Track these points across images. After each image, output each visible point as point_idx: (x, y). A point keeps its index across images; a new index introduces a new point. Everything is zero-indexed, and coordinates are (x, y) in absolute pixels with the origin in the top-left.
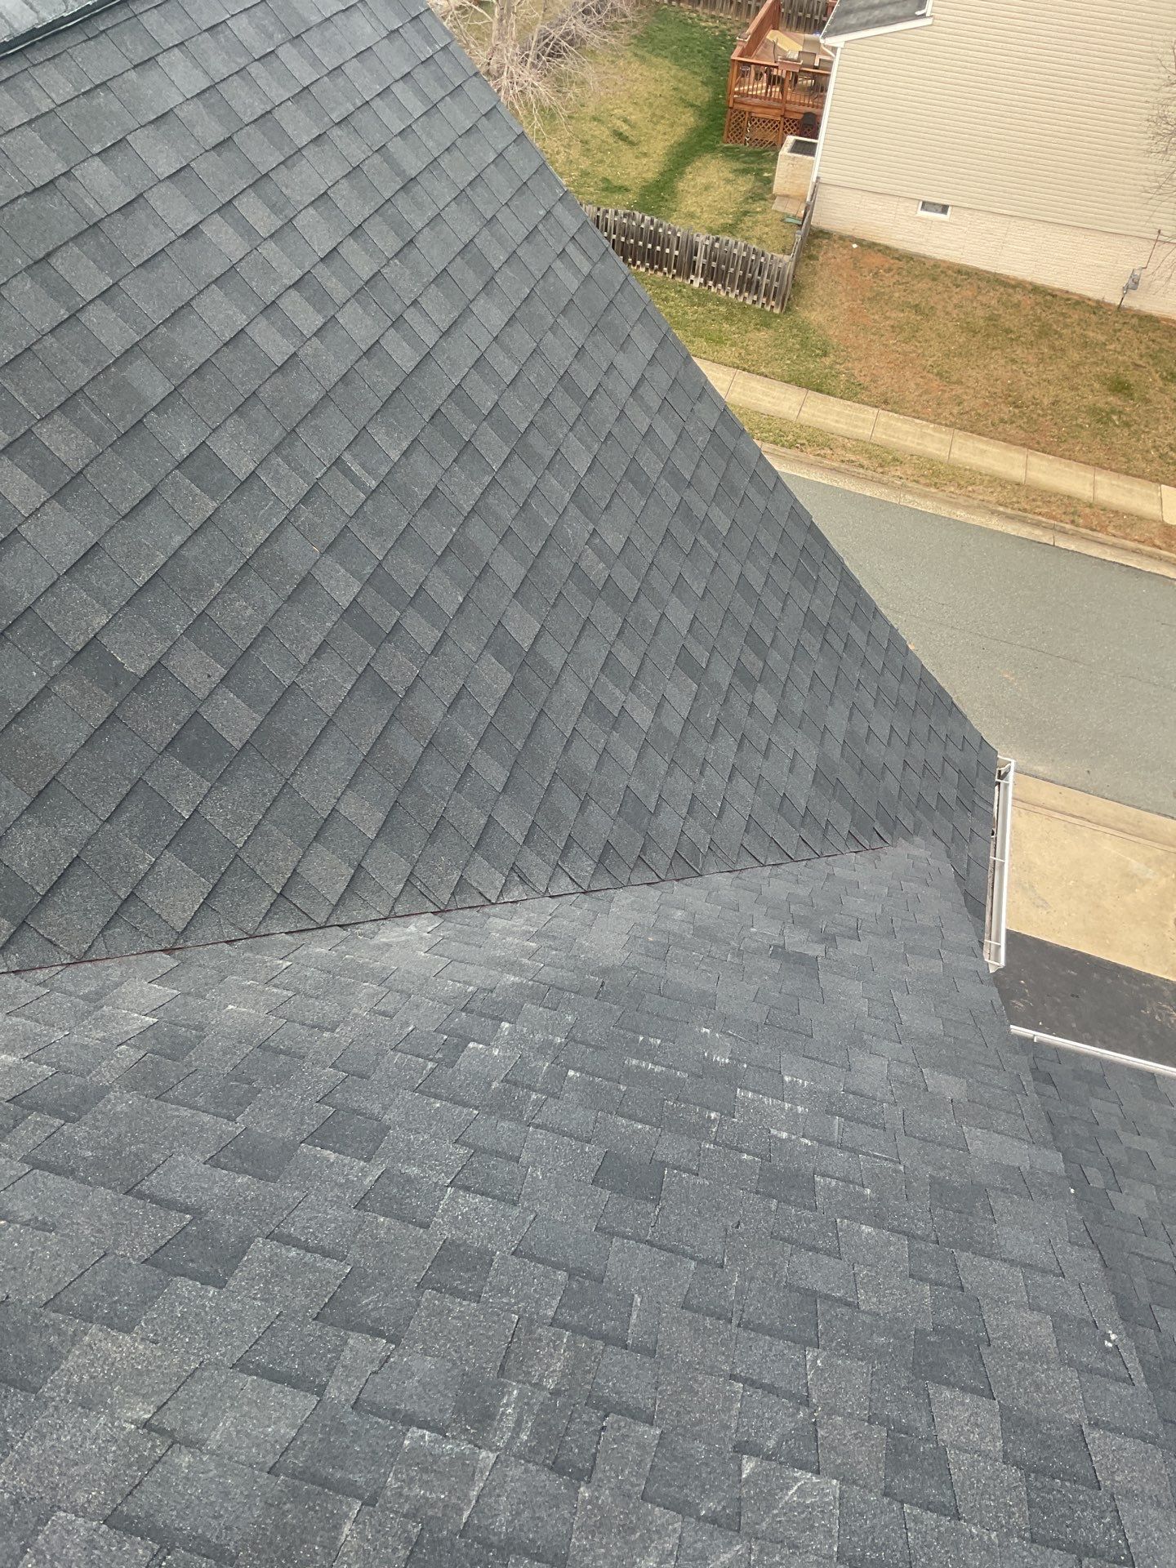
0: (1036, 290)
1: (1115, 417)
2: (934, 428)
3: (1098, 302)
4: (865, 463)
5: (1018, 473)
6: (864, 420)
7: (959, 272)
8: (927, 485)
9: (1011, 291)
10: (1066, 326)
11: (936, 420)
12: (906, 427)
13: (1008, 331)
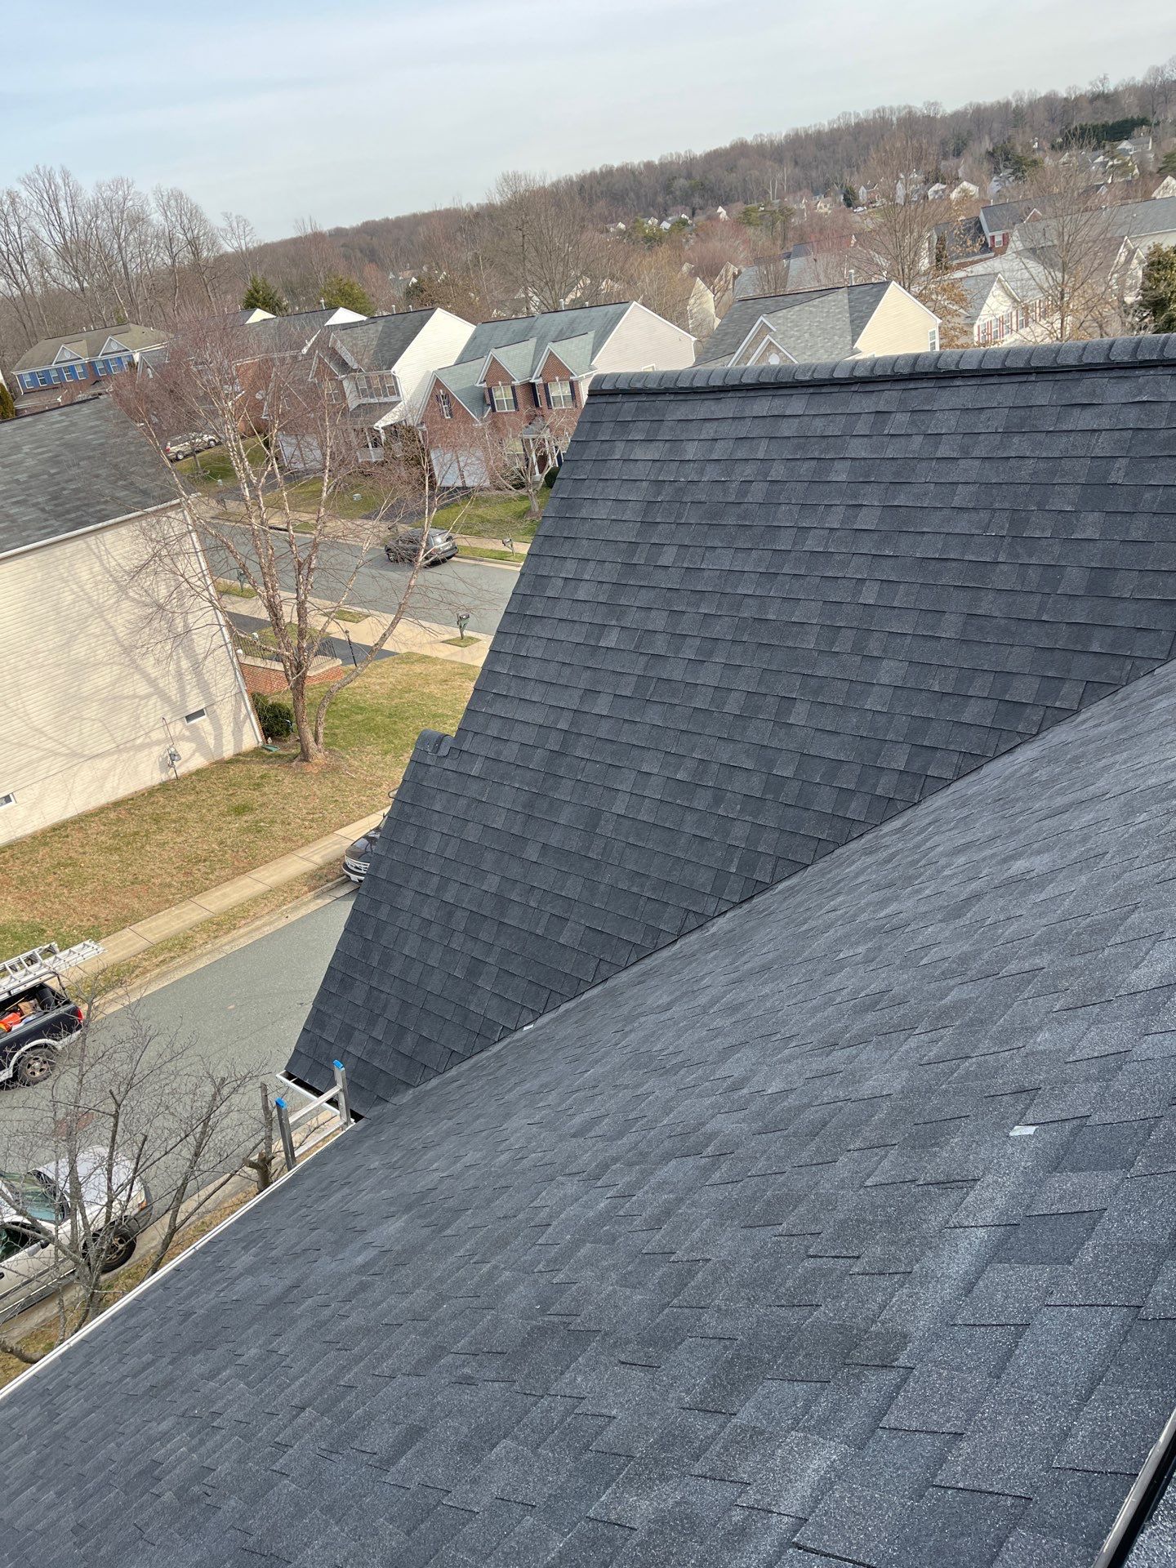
0: (117, 804)
1: (262, 824)
2: (177, 909)
3: (160, 784)
4: (172, 954)
5: (259, 888)
6: (129, 940)
7: (54, 829)
8: (226, 933)
9: (103, 815)
10: (164, 807)
11: (170, 903)
12: (160, 922)
13: (136, 833)
